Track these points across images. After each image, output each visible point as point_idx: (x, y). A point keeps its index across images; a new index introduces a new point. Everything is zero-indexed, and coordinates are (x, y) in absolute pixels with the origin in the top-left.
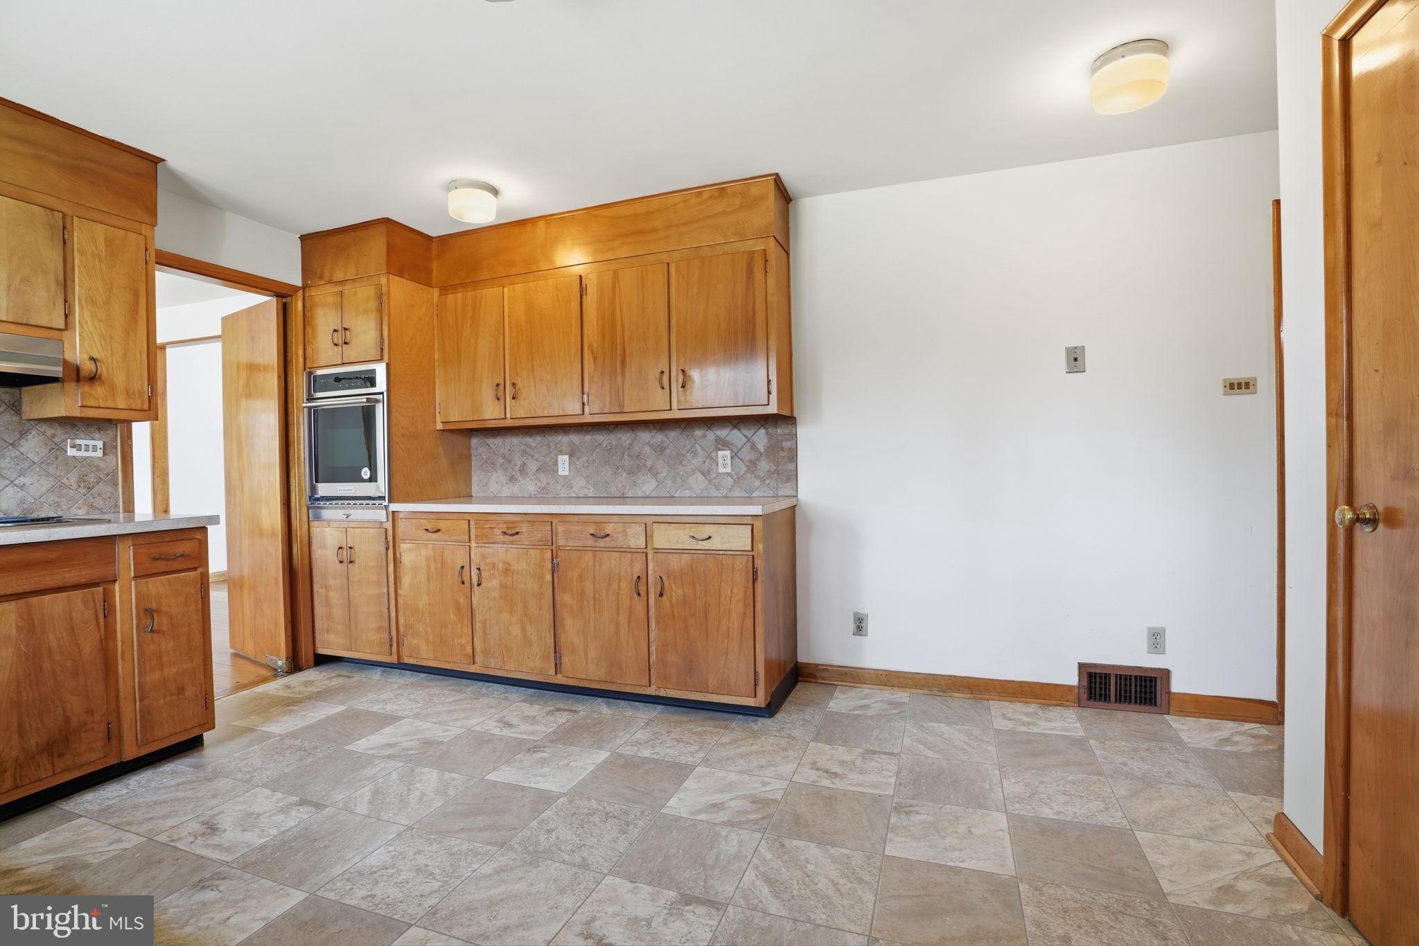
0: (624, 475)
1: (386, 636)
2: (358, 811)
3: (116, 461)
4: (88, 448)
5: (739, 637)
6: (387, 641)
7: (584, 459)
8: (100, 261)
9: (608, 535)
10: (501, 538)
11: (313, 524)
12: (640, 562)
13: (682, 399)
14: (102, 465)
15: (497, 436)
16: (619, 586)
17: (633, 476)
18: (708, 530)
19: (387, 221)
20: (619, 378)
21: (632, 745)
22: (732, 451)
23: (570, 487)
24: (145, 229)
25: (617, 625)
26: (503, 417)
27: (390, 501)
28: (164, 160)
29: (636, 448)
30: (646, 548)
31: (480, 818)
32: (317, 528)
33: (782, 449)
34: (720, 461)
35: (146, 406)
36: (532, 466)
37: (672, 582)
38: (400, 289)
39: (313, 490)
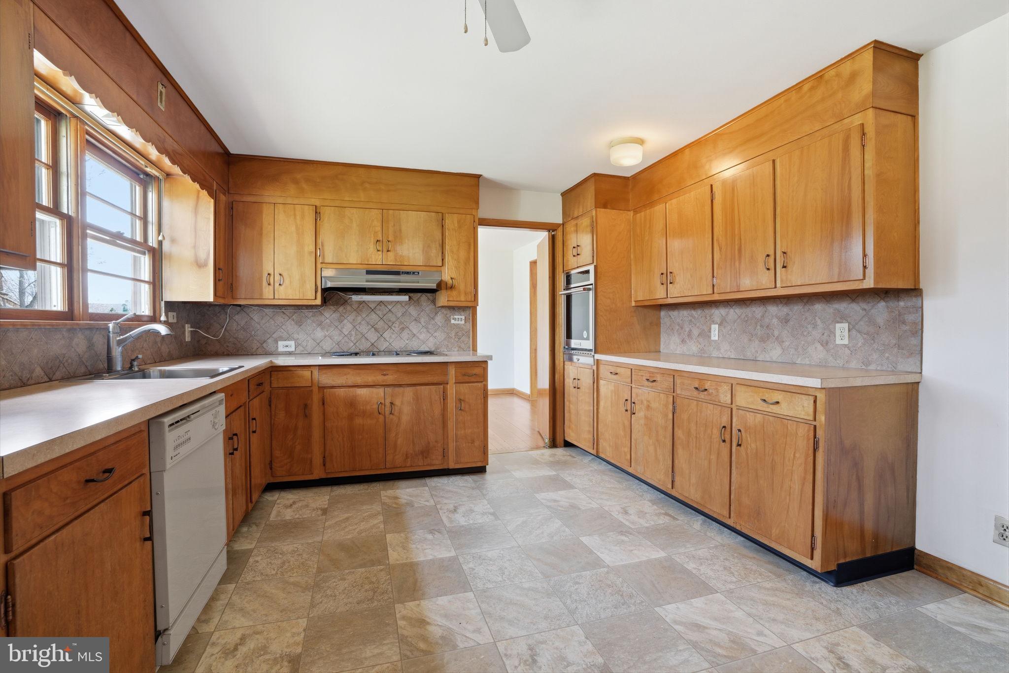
0: (757, 342)
1: (591, 436)
2: (508, 528)
3: (469, 326)
4: (458, 319)
5: (799, 498)
6: (592, 440)
7: (729, 328)
8: (456, 232)
9: (706, 390)
10: (646, 383)
11: (566, 363)
12: (726, 415)
13: (784, 278)
14: (464, 327)
15: (675, 310)
16: (712, 432)
17: (764, 343)
18: (777, 396)
19: (595, 175)
20: (737, 264)
21: (687, 557)
22: (849, 323)
23: (719, 349)
24: (474, 212)
25: (710, 462)
26: (665, 297)
27: (595, 353)
28: (482, 175)
29: (767, 320)
30: (732, 404)
31: (553, 558)
32: (568, 365)
33: (904, 322)
34: (838, 333)
35: (473, 300)
36: (696, 332)
37: (748, 436)
38: (605, 216)
39: (568, 344)
